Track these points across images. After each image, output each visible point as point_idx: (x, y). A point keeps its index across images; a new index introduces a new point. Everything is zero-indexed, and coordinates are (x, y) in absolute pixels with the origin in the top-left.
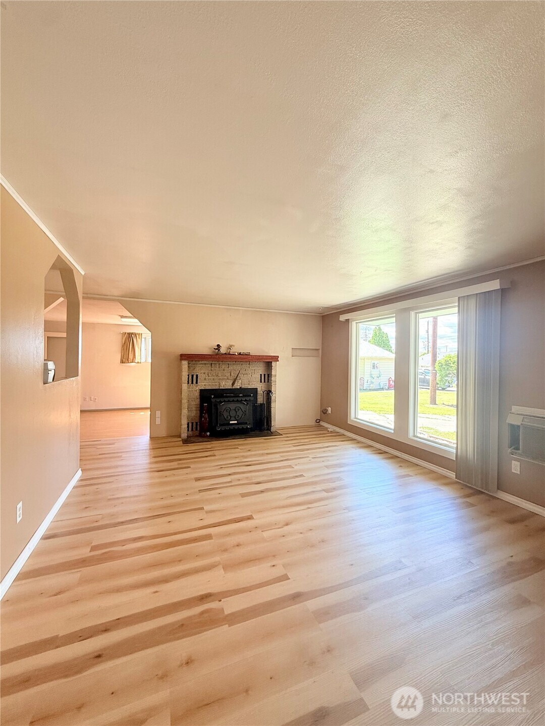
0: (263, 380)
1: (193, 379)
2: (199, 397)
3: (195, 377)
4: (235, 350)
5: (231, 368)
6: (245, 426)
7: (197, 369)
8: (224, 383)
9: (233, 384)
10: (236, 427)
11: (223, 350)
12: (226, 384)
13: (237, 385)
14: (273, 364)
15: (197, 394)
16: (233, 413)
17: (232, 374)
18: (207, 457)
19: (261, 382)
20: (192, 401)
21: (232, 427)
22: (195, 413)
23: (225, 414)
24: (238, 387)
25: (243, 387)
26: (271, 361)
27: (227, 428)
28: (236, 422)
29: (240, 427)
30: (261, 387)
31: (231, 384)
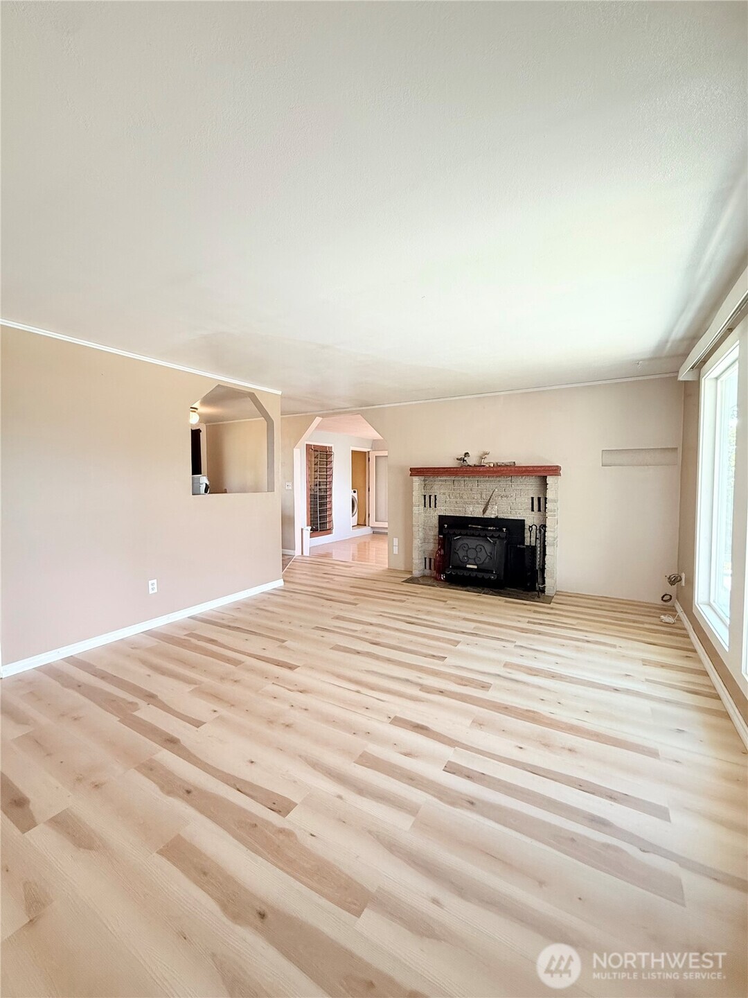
0: (536, 508)
1: (429, 501)
2: (437, 525)
3: (433, 498)
4: (490, 460)
5: (482, 486)
6: (486, 576)
7: (436, 487)
8: (471, 509)
9: (484, 511)
10: (474, 574)
11: (472, 461)
12: (475, 511)
13: (491, 513)
14: (550, 480)
15: (435, 521)
16: (472, 554)
17: (484, 496)
18: (394, 600)
19: (533, 510)
20: (430, 530)
21: (466, 573)
22: (432, 546)
23: (461, 554)
24: (493, 516)
25: (501, 516)
26: (545, 474)
27: (460, 573)
28: (475, 567)
29: (480, 575)
30: (531, 519)
31: (481, 511)
